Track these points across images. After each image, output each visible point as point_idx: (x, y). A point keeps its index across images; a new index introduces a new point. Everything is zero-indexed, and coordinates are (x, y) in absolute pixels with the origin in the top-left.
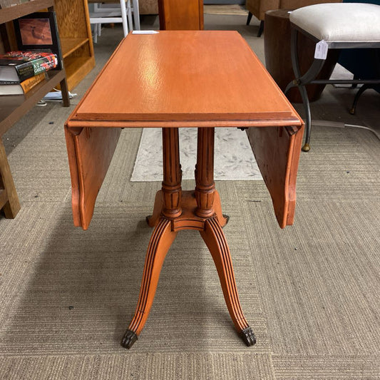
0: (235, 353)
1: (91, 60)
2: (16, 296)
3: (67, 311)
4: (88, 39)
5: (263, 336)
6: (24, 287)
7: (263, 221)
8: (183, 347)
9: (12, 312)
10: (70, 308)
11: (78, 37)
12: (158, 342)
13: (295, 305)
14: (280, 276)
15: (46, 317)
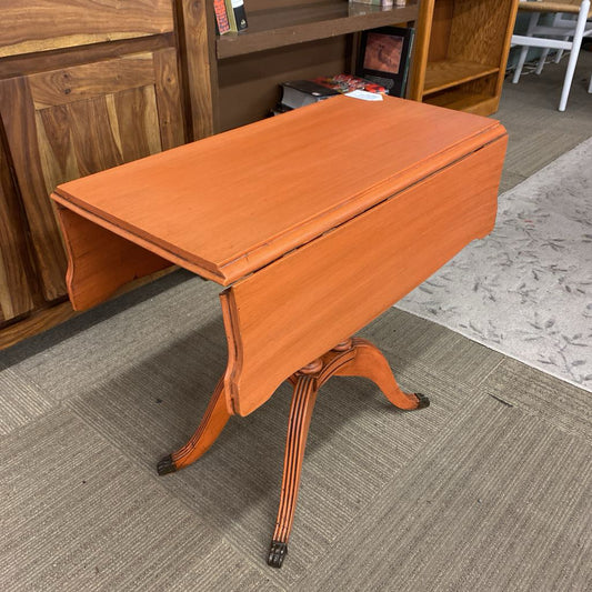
0: (247, 559)
1: (491, 102)
2: (131, 361)
3: (152, 402)
4: (497, 69)
5: (299, 569)
6: (147, 356)
7: (480, 435)
8: (205, 512)
9: (115, 375)
10: (159, 401)
11: (485, 64)
12: (191, 489)
13: (385, 566)
14: (410, 518)
15: (133, 397)
